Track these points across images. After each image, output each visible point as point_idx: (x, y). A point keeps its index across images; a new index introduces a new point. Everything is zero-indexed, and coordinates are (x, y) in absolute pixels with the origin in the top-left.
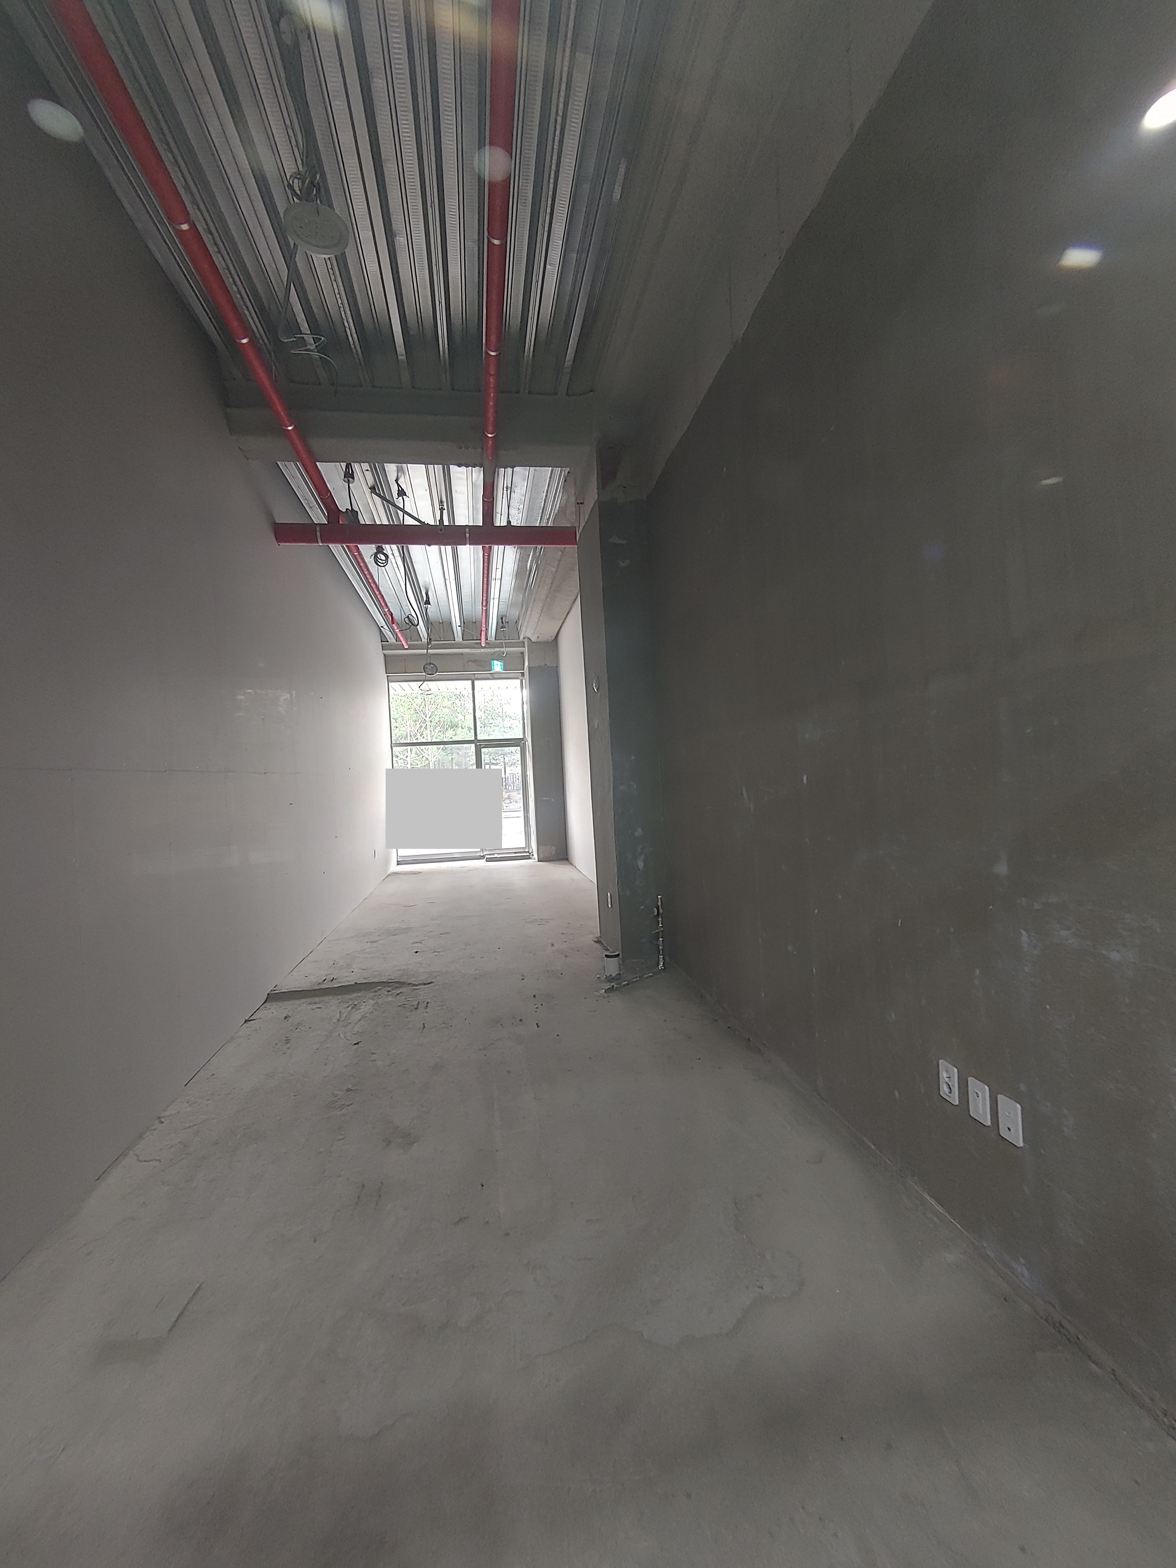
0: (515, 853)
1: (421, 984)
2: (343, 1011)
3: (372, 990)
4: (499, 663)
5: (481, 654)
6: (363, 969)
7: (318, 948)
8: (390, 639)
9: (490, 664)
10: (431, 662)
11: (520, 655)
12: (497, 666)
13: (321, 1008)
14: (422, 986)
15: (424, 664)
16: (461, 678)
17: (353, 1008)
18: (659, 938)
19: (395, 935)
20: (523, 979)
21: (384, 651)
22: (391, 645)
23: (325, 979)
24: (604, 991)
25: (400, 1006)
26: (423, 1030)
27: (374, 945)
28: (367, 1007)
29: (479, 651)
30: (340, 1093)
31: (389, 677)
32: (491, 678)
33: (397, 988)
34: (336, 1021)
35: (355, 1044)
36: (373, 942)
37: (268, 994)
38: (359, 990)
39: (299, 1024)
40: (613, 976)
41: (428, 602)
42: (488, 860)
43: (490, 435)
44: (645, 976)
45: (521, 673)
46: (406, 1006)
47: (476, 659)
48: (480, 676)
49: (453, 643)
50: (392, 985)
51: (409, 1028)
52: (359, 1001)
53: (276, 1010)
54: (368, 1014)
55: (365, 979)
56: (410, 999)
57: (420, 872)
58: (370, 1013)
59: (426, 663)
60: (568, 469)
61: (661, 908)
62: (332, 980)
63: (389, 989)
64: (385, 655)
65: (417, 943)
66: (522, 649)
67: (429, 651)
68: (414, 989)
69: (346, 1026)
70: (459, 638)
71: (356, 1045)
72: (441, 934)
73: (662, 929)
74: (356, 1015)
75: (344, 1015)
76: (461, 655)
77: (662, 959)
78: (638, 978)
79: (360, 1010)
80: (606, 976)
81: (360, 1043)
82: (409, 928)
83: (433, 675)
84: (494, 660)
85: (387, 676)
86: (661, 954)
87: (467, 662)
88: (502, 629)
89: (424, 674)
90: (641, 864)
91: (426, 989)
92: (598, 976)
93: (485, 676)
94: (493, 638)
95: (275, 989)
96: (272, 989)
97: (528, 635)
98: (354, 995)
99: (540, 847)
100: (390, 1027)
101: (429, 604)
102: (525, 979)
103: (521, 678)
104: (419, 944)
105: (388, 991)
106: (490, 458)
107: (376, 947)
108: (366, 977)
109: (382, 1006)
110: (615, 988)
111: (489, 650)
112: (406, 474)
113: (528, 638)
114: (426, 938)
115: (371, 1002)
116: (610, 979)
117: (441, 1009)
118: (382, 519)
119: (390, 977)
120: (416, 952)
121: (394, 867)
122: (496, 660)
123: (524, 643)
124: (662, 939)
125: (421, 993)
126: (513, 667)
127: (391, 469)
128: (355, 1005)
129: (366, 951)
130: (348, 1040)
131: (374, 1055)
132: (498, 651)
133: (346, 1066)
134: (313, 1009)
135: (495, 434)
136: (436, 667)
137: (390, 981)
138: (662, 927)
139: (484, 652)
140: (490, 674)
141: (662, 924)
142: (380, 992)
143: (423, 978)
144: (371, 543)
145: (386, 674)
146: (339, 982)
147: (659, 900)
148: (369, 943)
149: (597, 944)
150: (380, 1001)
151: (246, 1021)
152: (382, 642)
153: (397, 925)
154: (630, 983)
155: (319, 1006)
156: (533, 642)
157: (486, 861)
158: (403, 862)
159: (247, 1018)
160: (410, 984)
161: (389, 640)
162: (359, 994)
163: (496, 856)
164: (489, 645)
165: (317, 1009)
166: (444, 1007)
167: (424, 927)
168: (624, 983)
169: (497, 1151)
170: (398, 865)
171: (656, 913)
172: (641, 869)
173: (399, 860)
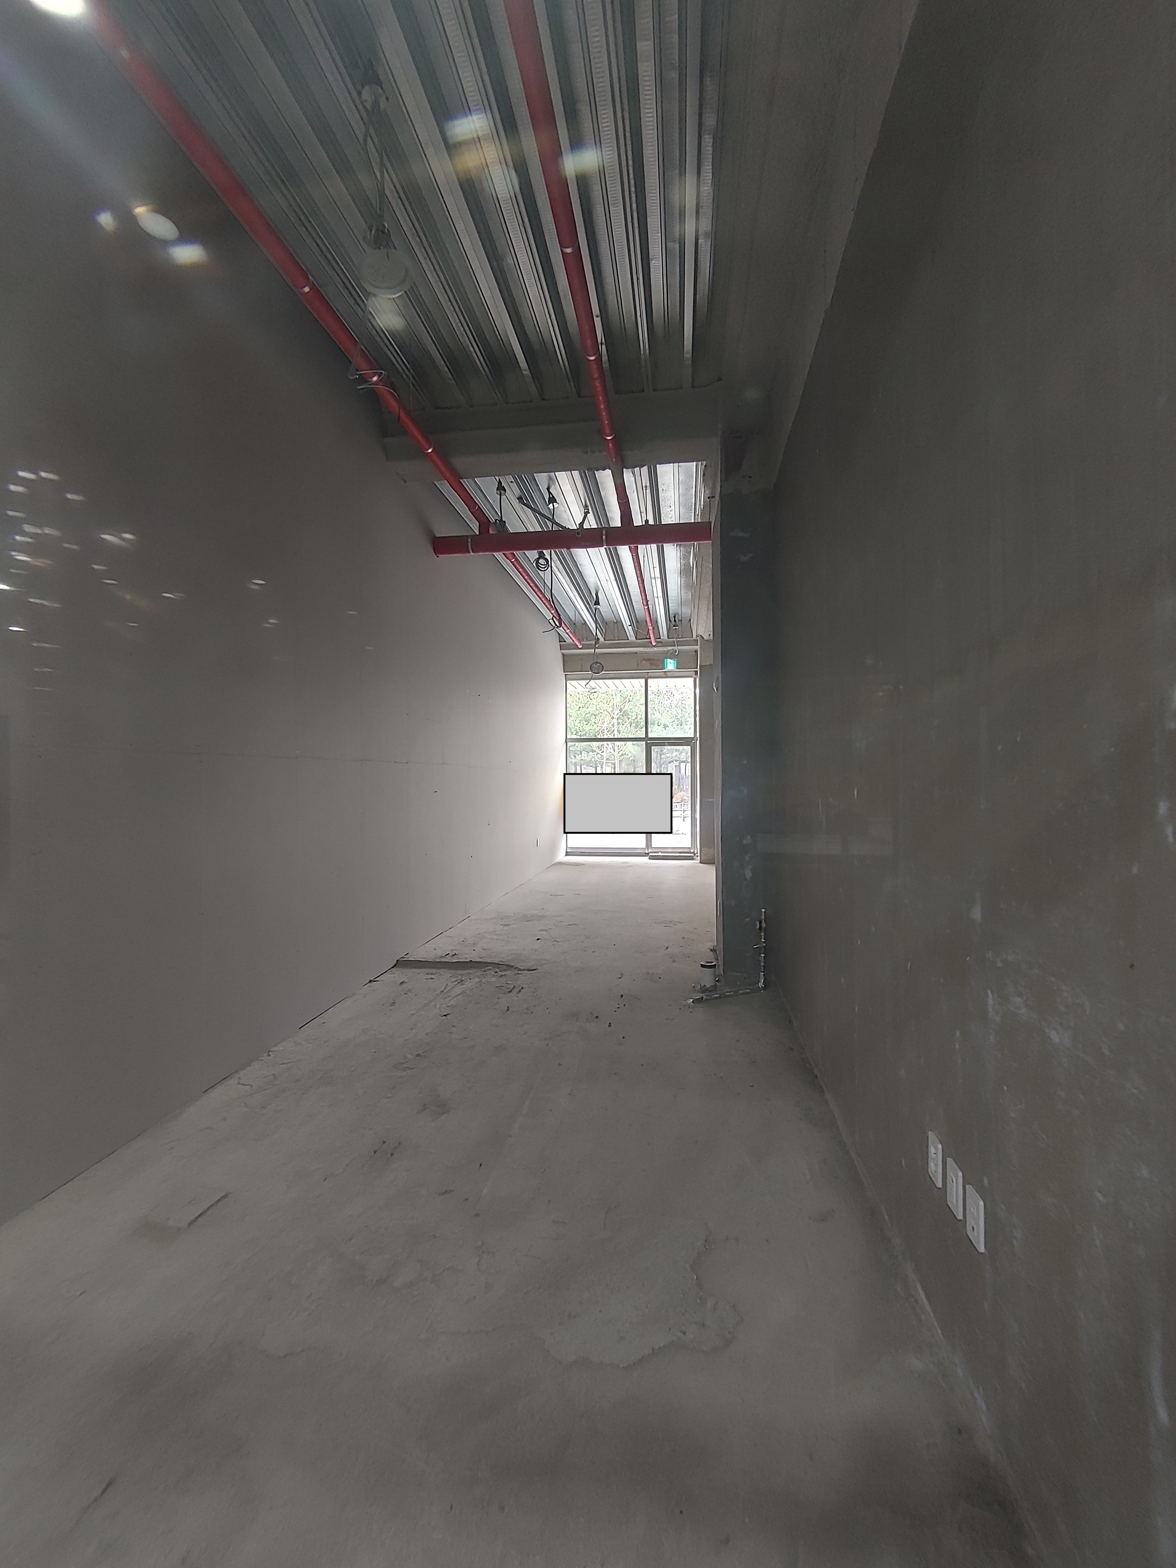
0: (680, 853)
1: (525, 970)
2: (449, 984)
3: (483, 969)
4: (672, 661)
5: (655, 653)
6: (484, 950)
7: (459, 925)
8: (566, 638)
9: (663, 663)
10: (598, 661)
11: (694, 653)
12: (671, 665)
13: (433, 979)
14: (526, 972)
15: (590, 664)
16: (635, 677)
17: (459, 983)
18: (761, 954)
19: (529, 921)
20: (620, 978)
21: (563, 651)
22: (568, 645)
23: (449, 954)
24: (692, 1000)
25: (497, 987)
26: (506, 1012)
27: (506, 928)
28: (471, 984)
29: (649, 650)
30: (409, 1056)
31: (567, 676)
32: (664, 676)
33: (505, 970)
34: (439, 992)
35: (444, 1015)
36: (507, 925)
37: (398, 960)
38: (471, 968)
39: (410, 990)
40: (707, 986)
41: (597, 603)
42: (651, 858)
43: (609, 438)
44: (740, 992)
45: (694, 671)
46: (502, 988)
47: (650, 658)
48: (653, 675)
49: (627, 642)
50: (501, 967)
51: (495, 1008)
52: (467, 977)
53: (399, 975)
54: (468, 991)
55: (481, 958)
56: (509, 982)
57: (583, 864)
58: (470, 990)
59: (592, 662)
60: (705, 463)
61: (765, 921)
62: (454, 955)
63: (497, 970)
64: (563, 654)
65: (544, 930)
66: (695, 647)
67: (596, 650)
68: (518, 973)
69: (446, 998)
70: (632, 637)
71: (444, 1017)
72: (569, 925)
73: (765, 945)
74: (459, 989)
75: (449, 988)
76: (635, 654)
77: (763, 977)
78: (732, 993)
79: (464, 986)
80: (700, 985)
81: (448, 1016)
82: (545, 916)
83: (599, 673)
84: (667, 658)
85: (566, 674)
86: (763, 970)
87: (641, 661)
88: (674, 628)
89: (591, 673)
90: (748, 874)
91: (528, 975)
92: (693, 985)
93: (658, 674)
94: (666, 637)
95: (405, 956)
96: (402, 956)
97: (700, 633)
98: (466, 972)
99: (702, 849)
100: (480, 1005)
101: (599, 604)
102: (622, 978)
103: (695, 676)
104: (545, 932)
105: (496, 972)
106: (614, 460)
107: (506, 930)
108: (481, 957)
109: (484, 985)
110: (704, 999)
111: (662, 649)
112: (555, 482)
113: (701, 636)
114: (554, 927)
115: (477, 980)
116: (704, 990)
117: (532, 995)
118: (533, 525)
119: (502, 960)
120: (538, 939)
121: (561, 857)
122: (670, 658)
123: (697, 640)
124: (763, 955)
125: (522, 977)
126: (685, 665)
127: (542, 478)
128: (462, 980)
129: (497, 933)
130: (440, 1011)
131: (454, 1028)
132: (671, 650)
133: (427, 1034)
134: (427, 979)
135: (614, 435)
136: (602, 665)
137: (500, 963)
138: (764, 942)
139: (657, 651)
140: (664, 673)
141: (764, 939)
142: (488, 972)
143: (529, 965)
144: (535, 549)
145: (564, 672)
146: (458, 958)
147: (763, 914)
148: (502, 926)
149: (712, 953)
150: (484, 980)
151: (370, 981)
152: (560, 642)
153: (535, 912)
154: (721, 996)
155: (433, 976)
156: (707, 641)
157: (649, 859)
158: (572, 853)
159: (371, 979)
160: (516, 968)
161: (566, 641)
162: (470, 971)
163: (660, 854)
164: (660, 643)
165: (430, 980)
166: (535, 994)
167: (558, 916)
168: (715, 996)
169: (510, 1136)
170: (566, 855)
171: (758, 927)
172: (748, 879)
173: (568, 851)
